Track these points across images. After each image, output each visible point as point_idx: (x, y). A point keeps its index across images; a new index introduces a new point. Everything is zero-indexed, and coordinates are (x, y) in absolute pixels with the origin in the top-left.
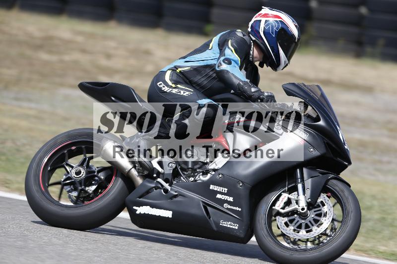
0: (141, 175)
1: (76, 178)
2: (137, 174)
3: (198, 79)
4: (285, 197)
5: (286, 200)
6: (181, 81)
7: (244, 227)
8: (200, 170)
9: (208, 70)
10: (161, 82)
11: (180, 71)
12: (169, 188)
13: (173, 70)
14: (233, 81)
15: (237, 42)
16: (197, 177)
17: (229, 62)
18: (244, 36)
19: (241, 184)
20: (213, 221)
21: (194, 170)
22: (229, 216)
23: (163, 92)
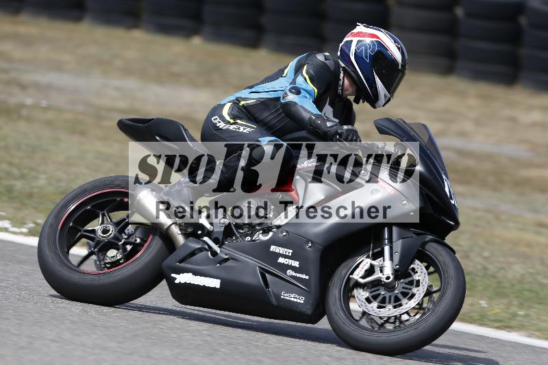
0: (184, 233)
2: (178, 232)
3: (265, 115)
4: (367, 263)
5: (367, 266)
6: (243, 116)
7: (311, 301)
8: (259, 227)
10: (217, 117)
11: (243, 105)
12: (218, 250)
13: (234, 103)
14: (301, 115)
15: (314, 68)
16: (256, 236)
17: (298, 91)
18: (326, 60)
19: (310, 245)
20: (273, 292)
21: (252, 227)
22: (293, 286)
23: (218, 129)
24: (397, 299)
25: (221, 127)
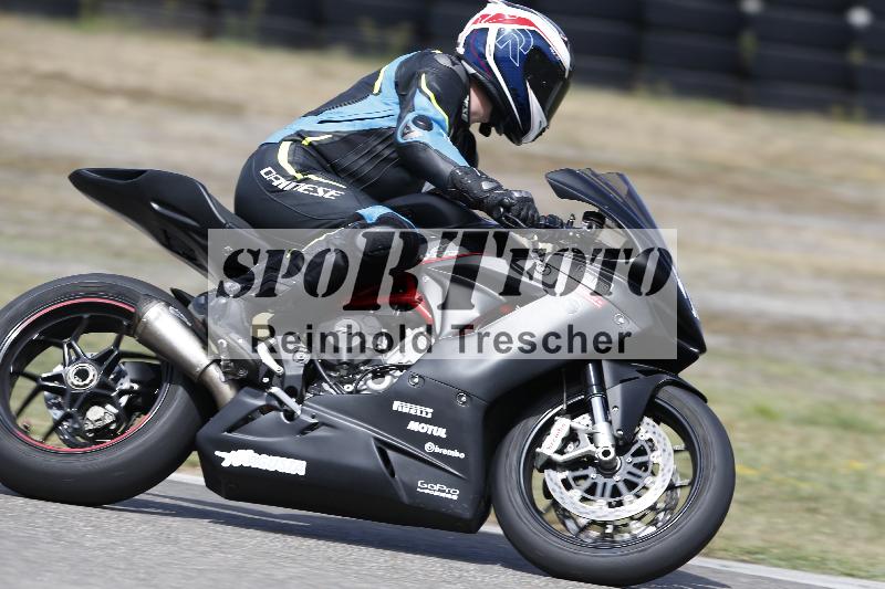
0: (233, 380)
1: (77, 386)
2: (223, 379)
3: (351, 160)
4: (562, 426)
5: (564, 432)
6: (315, 165)
7: (471, 497)
8: (366, 367)
9: (373, 142)
10: (270, 169)
11: (310, 144)
12: (297, 408)
13: (295, 141)
14: (437, 166)
15: (439, 79)
16: (361, 383)
17: (426, 123)
18: (454, 64)
19: (464, 399)
20: (401, 480)
21: (353, 367)
22: (438, 471)
23: (276, 190)
24: (616, 492)
25: (281, 187)
